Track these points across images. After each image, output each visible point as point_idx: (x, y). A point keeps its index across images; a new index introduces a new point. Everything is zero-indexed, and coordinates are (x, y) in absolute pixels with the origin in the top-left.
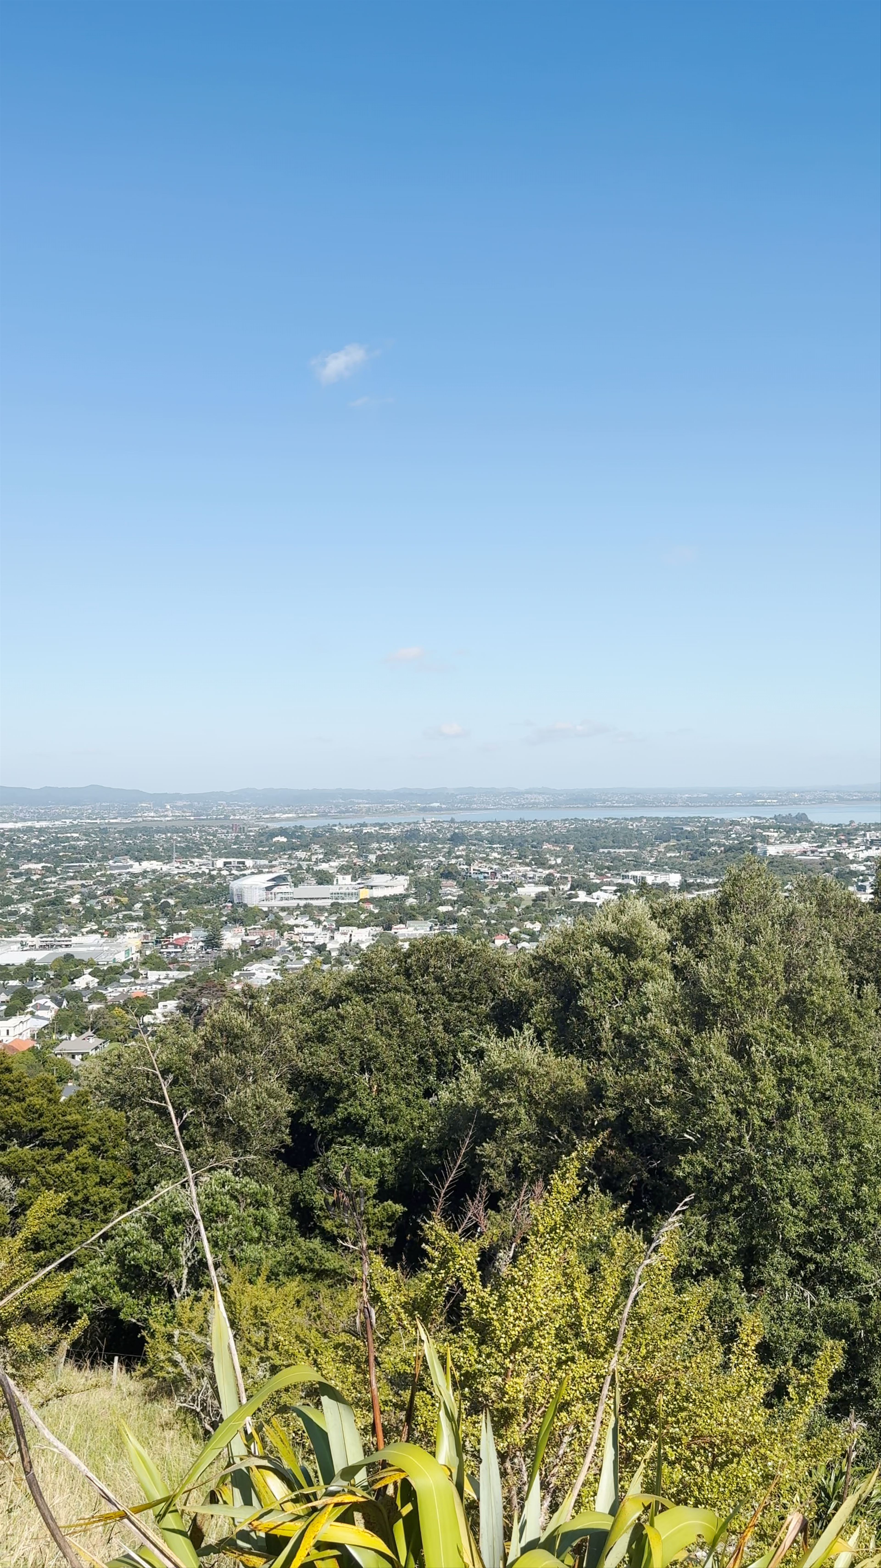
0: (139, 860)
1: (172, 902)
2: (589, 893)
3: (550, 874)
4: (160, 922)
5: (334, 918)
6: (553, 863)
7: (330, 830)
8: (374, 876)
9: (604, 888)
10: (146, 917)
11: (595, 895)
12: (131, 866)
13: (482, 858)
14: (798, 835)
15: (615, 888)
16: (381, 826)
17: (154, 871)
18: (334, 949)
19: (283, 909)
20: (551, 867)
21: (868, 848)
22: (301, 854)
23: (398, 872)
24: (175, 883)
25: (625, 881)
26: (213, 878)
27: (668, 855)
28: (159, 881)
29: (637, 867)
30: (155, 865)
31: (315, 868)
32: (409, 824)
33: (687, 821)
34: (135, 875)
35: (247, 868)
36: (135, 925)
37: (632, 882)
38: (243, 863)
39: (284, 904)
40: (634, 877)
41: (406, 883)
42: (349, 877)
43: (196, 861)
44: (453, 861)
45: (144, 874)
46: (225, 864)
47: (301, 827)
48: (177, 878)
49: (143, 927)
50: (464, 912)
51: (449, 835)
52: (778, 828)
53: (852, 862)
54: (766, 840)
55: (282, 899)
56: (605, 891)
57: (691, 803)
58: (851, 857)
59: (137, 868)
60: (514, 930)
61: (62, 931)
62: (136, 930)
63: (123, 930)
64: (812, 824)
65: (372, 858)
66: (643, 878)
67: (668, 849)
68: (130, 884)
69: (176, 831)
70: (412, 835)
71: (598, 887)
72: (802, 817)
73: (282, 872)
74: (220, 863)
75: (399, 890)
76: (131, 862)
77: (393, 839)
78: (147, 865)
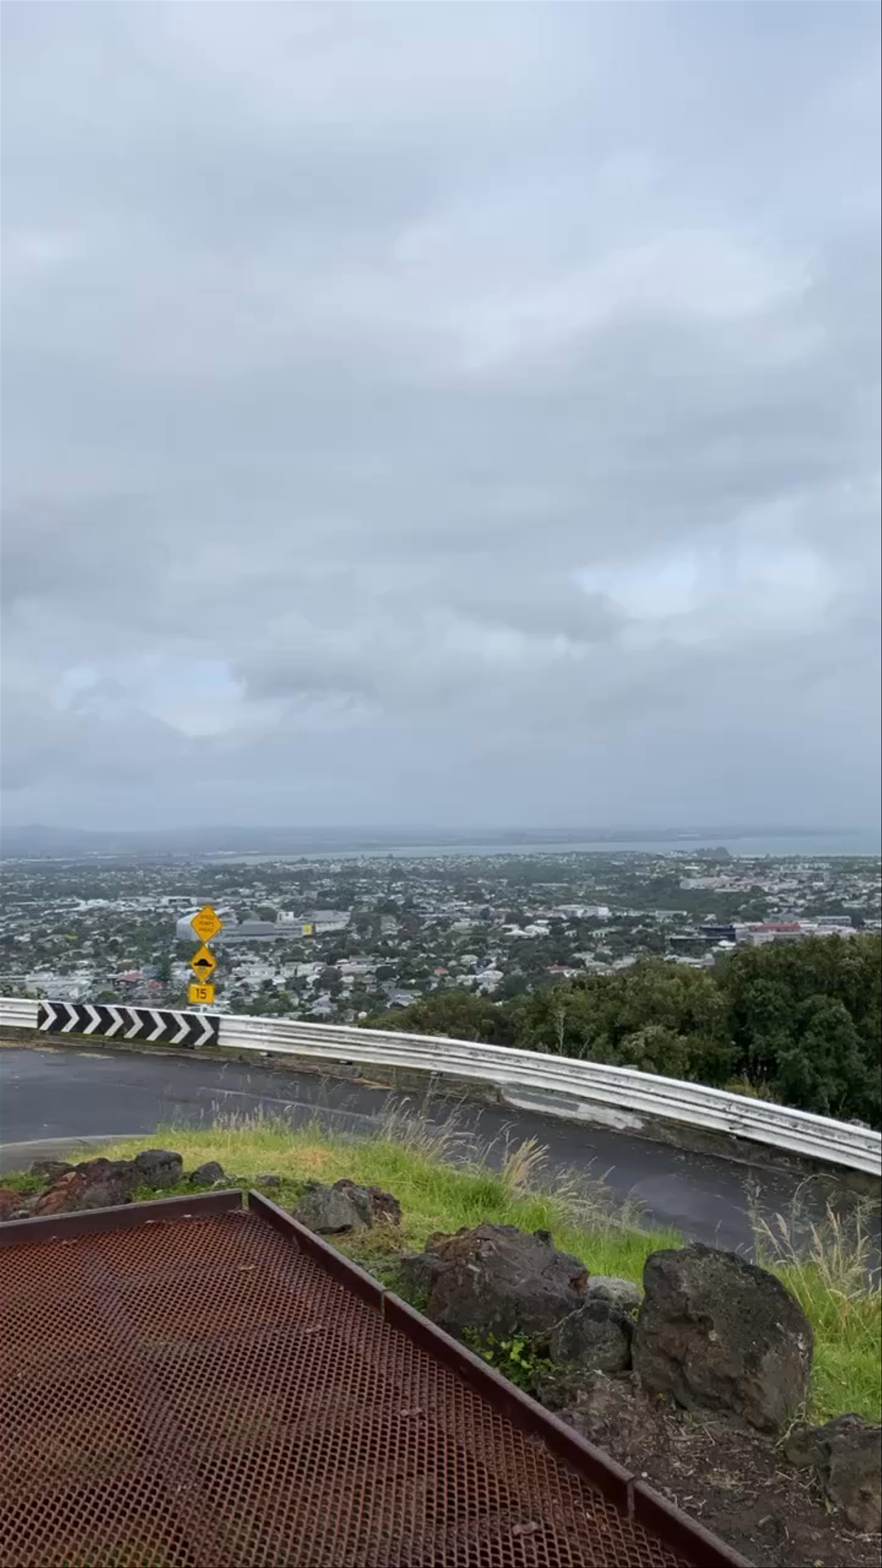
0: (86, 898)
1: (120, 939)
2: (522, 927)
3: (487, 909)
4: (110, 959)
5: (279, 953)
6: (488, 897)
7: (271, 865)
8: (317, 912)
9: (539, 922)
10: (96, 955)
11: (528, 927)
12: (78, 905)
13: (419, 894)
14: (718, 868)
15: (546, 922)
16: (321, 862)
17: (101, 909)
18: (280, 984)
19: (230, 945)
20: (487, 902)
21: (781, 881)
22: (244, 891)
23: (339, 907)
24: (124, 920)
25: (557, 915)
26: (160, 915)
27: (598, 888)
28: (106, 918)
29: (568, 902)
30: (102, 902)
31: (259, 905)
32: (348, 860)
33: (614, 855)
34: (81, 913)
35: (192, 906)
36: (86, 962)
37: (564, 917)
38: (188, 901)
39: (228, 940)
40: (565, 912)
41: (348, 919)
42: (291, 914)
43: (143, 899)
44: (392, 897)
45: (90, 912)
46: (171, 901)
47: (244, 865)
48: (123, 916)
49: (94, 964)
50: (405, 946)
51: (388, 870)
52: (698, 861)
53: (768, 894)
54: (688, 874)
55: (228, 936)
56: (538, 925)
57: (617, 837)
58: (766, 889)
59: (84, 906)
60: (453, 963)
61: (14, 969)
62: (86, 967)
63: (74, 968)
64: (731, 858)
65: (314, 894)
66: (573, 912)
67: (597, 882)
68: (77, 923)
69: (120, 870)
70: (353, 872)
71: (531, 921)
72: (722, 851)
73: (227, 909)
74: (165, 900)
75: (340, 926)
76: (78, 901)
77: (334, 876)
78: (93, 903)
